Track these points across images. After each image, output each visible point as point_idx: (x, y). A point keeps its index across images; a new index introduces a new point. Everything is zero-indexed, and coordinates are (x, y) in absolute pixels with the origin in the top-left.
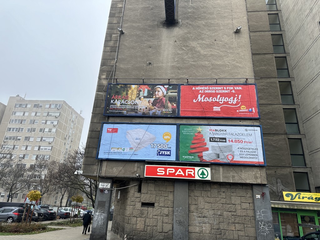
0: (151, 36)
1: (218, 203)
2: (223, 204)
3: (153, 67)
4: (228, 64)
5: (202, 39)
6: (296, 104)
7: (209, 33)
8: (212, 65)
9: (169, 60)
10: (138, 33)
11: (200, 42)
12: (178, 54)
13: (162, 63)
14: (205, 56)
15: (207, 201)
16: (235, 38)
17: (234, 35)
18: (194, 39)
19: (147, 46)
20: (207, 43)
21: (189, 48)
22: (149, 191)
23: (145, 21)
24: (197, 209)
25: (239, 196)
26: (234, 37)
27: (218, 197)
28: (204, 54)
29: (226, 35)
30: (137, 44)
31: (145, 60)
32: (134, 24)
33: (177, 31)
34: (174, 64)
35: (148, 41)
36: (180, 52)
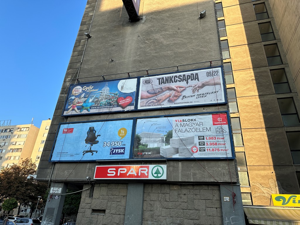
0: (116, 36)
1: (178, 208)
2: (183, 209)
3: (115, 63)
4: (192, 50)
5: (166, 30)
6: (292, 92)
7: (173, 23)
8: (175, 53)
9: (132, 55)
10: (104, 34)
11: (163, 33)
12: (141, 48)
13: (125, 59)
14: (168, 46)
15: (165, 206)
16: (200, 24)
17: (199, 21)
18: (158, 31)
19: (111, 45)
20: (171, 33)
21: (152, 41)
22: (100, 196)
23: (112, 23)
24: (152, 216)
25: (203, 199)
26: (199, 22)
27: (178, 201)
28: (167, 44)
29: (191, 22)
30: (102, 45)
31: (108, 58)
32: (101, 28)
33: (141, 27)
34: (136, 58)
35: (112, 40)
36: (142, 46)
